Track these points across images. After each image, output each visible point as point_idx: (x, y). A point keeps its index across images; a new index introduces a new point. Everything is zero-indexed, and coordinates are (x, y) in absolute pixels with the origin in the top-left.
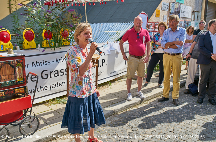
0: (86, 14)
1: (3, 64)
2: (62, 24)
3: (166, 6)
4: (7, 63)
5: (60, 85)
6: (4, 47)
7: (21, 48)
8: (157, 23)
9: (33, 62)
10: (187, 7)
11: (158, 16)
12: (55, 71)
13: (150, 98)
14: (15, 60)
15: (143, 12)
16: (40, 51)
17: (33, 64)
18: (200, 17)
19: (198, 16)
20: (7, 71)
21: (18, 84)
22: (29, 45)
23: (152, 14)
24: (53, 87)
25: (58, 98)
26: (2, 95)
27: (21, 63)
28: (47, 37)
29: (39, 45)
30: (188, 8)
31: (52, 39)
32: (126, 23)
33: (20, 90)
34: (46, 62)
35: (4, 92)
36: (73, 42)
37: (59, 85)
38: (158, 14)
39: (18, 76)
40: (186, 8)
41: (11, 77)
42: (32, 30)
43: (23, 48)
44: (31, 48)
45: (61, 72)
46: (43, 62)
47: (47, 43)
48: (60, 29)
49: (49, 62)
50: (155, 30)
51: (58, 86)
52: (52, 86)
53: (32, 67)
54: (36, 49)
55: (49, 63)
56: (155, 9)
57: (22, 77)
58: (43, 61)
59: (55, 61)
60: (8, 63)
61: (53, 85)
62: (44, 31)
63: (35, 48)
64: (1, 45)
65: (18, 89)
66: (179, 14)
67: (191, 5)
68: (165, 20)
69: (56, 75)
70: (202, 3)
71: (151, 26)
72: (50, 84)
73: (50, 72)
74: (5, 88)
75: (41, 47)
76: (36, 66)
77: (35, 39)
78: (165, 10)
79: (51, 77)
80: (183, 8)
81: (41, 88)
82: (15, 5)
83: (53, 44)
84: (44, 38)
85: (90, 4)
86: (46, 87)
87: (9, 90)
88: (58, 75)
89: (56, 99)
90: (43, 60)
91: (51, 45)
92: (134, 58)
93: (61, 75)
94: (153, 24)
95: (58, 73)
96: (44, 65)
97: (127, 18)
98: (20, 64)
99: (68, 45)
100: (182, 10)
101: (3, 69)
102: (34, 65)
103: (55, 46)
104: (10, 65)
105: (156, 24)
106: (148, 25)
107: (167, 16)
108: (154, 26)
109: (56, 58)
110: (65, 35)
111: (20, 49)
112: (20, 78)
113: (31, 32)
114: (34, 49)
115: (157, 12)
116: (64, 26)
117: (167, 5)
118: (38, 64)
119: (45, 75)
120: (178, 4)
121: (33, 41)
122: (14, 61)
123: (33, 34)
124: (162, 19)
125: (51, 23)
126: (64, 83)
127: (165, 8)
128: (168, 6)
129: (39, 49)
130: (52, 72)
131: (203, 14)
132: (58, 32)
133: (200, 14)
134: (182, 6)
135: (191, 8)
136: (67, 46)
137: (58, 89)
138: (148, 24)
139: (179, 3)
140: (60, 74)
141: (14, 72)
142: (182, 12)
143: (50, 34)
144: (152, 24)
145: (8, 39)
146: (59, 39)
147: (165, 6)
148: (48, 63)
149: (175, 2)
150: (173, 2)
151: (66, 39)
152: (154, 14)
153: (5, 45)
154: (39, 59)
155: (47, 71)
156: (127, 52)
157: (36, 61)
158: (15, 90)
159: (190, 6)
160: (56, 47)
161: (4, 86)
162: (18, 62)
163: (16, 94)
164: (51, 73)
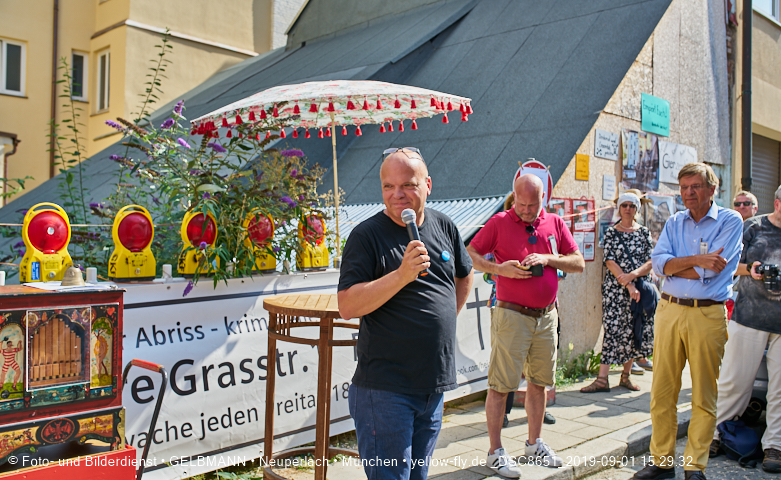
0: (335, 162)
1: (44, 318)
2: (251, 193)
3: (610, 144)
4: (58, 317)
5: (239, 421)
6: (44, 268)
7: (103, 276)
8: (581, 200)
9: (142, 330)
10: (681, 148)
11: (582, 176)
12: (220, 366)
13: (577, 475)
14: (89, 307)
15: (534, 161)
16: (169, 288)
17: (142, 337)
18: (728, 183)
19: (721, 181)
20: (56, 346)
21: (93, 400)
22: (130, 265)
23: (564, 170)
24: (213, 427)
25: (226, 470)
26: (30, 438)
27: (110, 317)
28: (197, 238)
29: (167, 268)
30: (686, 152)
31: (214, 245)
32: (470, 200)
33: (98, 421)
34: (188, 331)
35: (34, 430)
36: (290, 259)
37: (236, 418)
38: (584, 169)
39: (94, 369)
40: (678, 152)
41: (68, 369)
42: (147, 214)
43: (110, 275)
44: (140, 275)
45: (243, 368)
46: (179, 330)
47: (195, 260)
48: (247, 210)
49: (199, 329)
50: (576, 225)
51: (231, 425)
52: (209, 424)
53: (138, 346)
54: (156, 280)
55: (200, 336)
56: (573, 153)
57: (107, 373)
58: (176, 327)
59: (222, 328)
60: (64, 317)
61: (213, 421)
62: (188, 217)
63: (153, 278)
64: (33, 260)
65: (90, 419)
66: (653, 170)
67: (694, 141)
68: (610, 192)
69: (226, 380)
70: (731, 136)
71: (561, 210)
72: (202, 415)
73: (204, 368)
74: (42, 411)
75: (175, 274)
76: (151, 345)
77: (155, 244)
78: (607, 156)
79: (206, 388)
80: (669, 151)
81: (167, 430)
82: (73, 140)
83: (219, 266)
84: (187, 243)
85: (345, 133)
86: (186, 427)
87: (58, 421)
88: (233, 382)
89: (218, 474)
90: (178, 324)
91: (212, 268)
92: (519, 314)
93: (243, 382)
94: (568, 204)
95: (232, 373)
96: (181, 340)
97: (474, 186)
98: (107, 321)
99: (272, 271)
100: (666, 158)
101: (43, 338)
102: (147, 339)
103: (222, 274)
104: (70, 324)
105: (578, 203)
106: (551, 207)
107: (614, 179)
108: (572, 211)
109: (226, 318)
110: (261, 235)
111: (99, 280)
112: (100, 376)
113: (143, 221)
114: (148, 279)
115: (580, 164)
116: (261, 199)
117: (613, 138)
118: (159, 337)
119: (186, 378)
120: (648, 136)
121: (148, 250)
122: (85, 309)
123: (146, 228)
124: (600, 188)
125: (213, 188)
126: (253, 413)
127: (606, 150)
128: (617, 142)
129: (166, 282)
130: (212, 367)
131: (739, 175)
132: (238, 221)
133: (726, 175)
134: (665, 143)
135: (693, 151)
136: (265, 272)
137: (228, 437)
138: (552, 203)
139: (653, 134)
140: (240, 375)
141: (79, 351)
142: (666, 165)
143: (209, 227)
144: (563, 205)
145: (61, 241)
146: (241, 248)
147: (605, 143)
148: (196, 335)
149: (639, 130)
150: (632, 131)
151: (265, 247)
152: (570, 170)
153: (46, 260)
154: (164, 318)
155: (191, 362)
156: (484, 303)
157: (154, 327)
158: (80, 421)
159: (691, 144)
160: (229, 278)
161: (40, 404)
162: (99, 313)
163: (80, 438)
164: (205, 371)
